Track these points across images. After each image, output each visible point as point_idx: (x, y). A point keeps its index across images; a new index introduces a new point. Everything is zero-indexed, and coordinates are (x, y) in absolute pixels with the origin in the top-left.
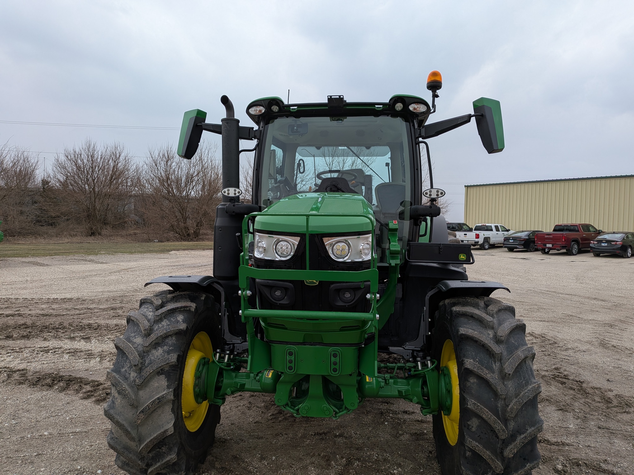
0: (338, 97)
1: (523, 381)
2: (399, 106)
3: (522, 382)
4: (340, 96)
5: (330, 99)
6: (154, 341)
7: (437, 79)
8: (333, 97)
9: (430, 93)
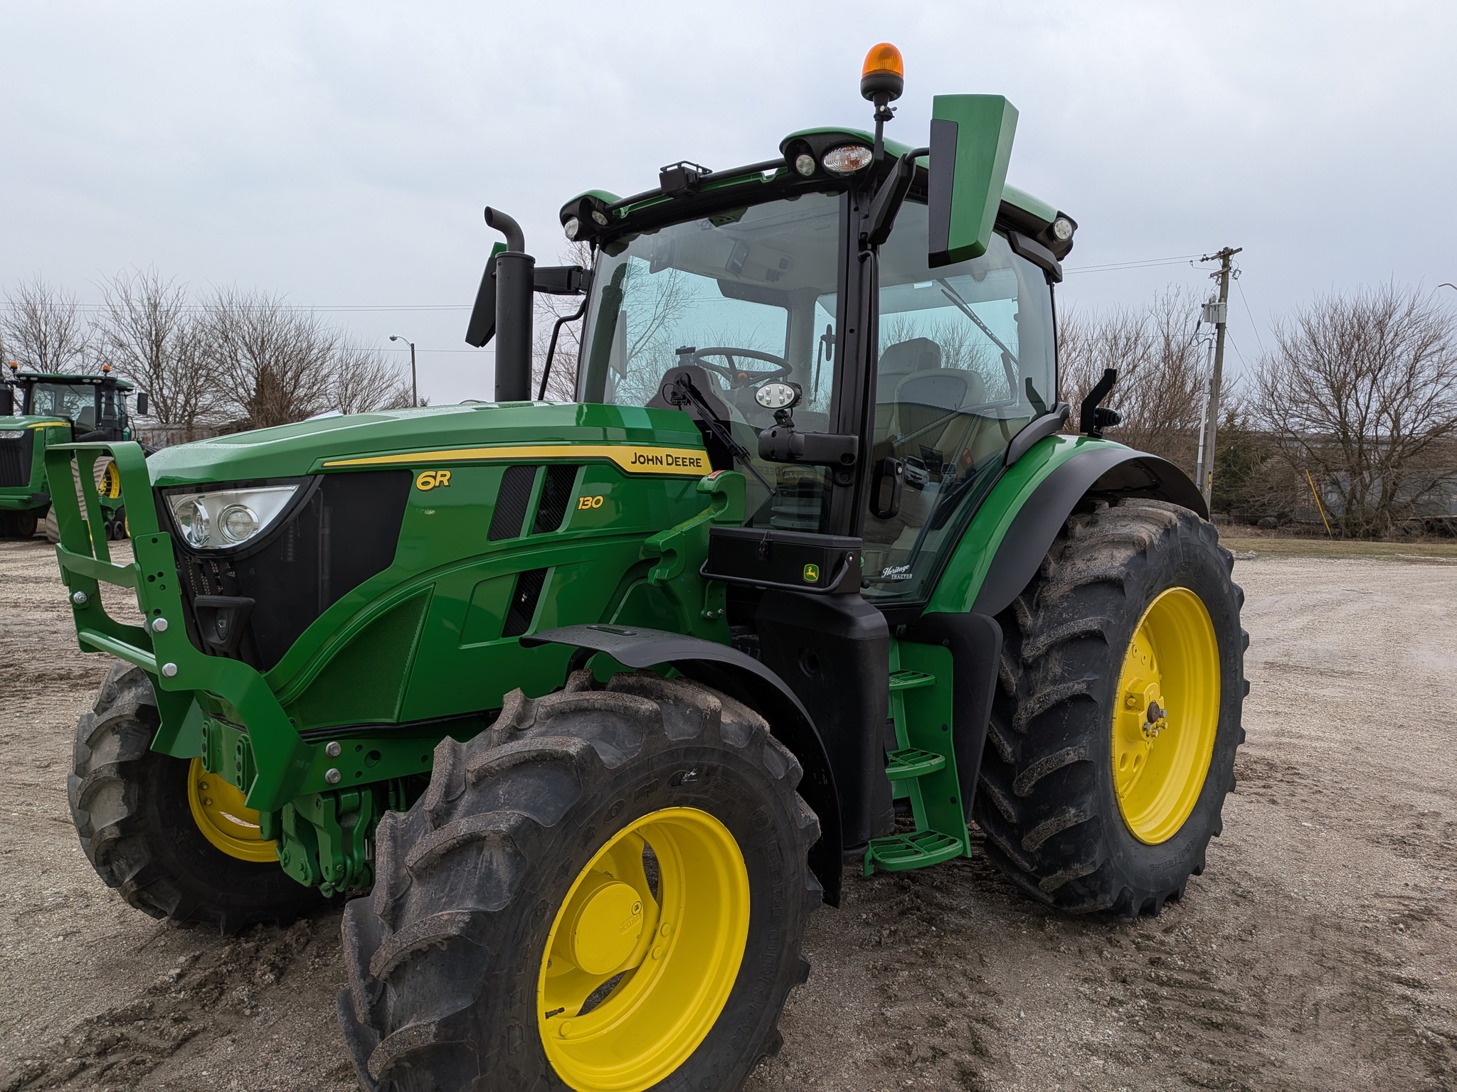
0: (676, 167)
1: (443, 897)
2: (805, 164)
3: (440, 899)
4: (679, 164)
5: (665, 176)
6: (128, 676)
7: (888, 65)
8: (668, 169)
9: (870, 107)
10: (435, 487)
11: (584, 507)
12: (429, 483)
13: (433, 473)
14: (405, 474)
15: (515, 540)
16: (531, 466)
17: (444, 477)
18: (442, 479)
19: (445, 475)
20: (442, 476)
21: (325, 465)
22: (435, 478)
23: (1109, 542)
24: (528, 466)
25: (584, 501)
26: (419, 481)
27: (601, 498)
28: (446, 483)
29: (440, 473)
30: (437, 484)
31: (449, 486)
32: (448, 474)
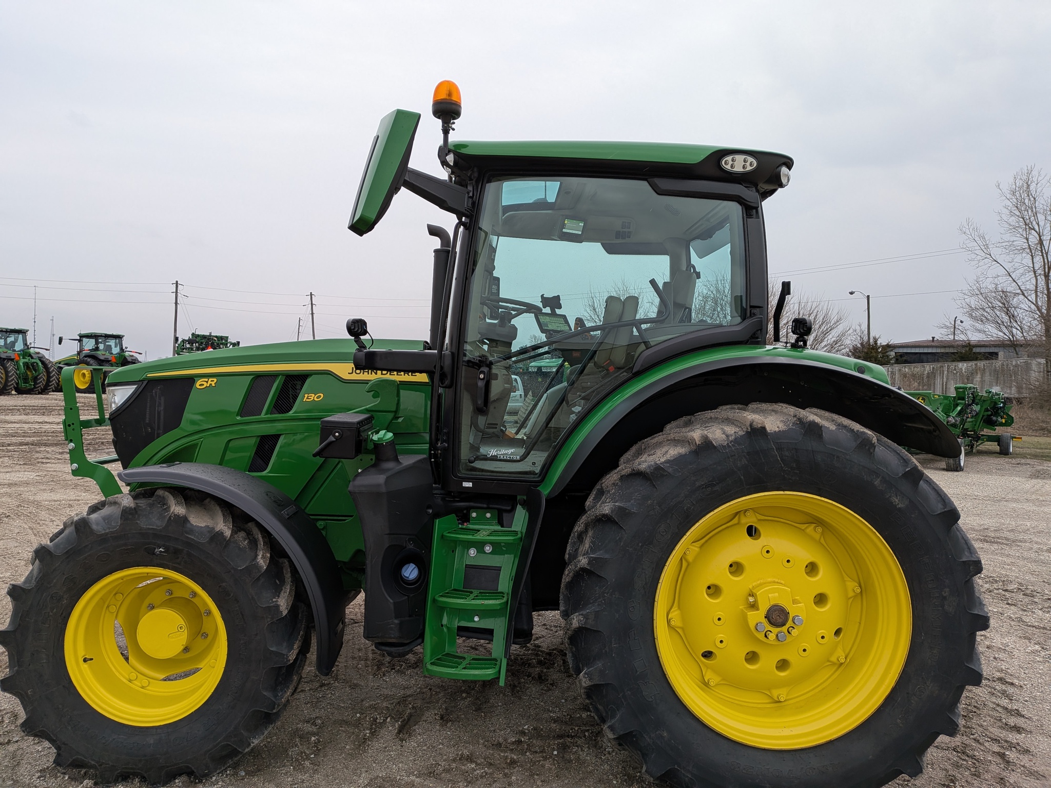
10: (206, 387)
11: (307, 400)
12: (203, 385)
13: (207, 380)
14: (191, 380)
15: (259, 417)
16: (274, 376)
17: (213, 382)
18: (211, 383)
19: (213, 381)
20: (211, 381)
21: (148, 375)
22: (207, 382)
23: (671, 440)
24: (273, 376)
25: (308, 396)
26: (197, 385)
27: (322, 395)
28: (214, 385)
29: (210, 379)
30: (208, 385)
31: (215, 386)
32: (215, 380)
